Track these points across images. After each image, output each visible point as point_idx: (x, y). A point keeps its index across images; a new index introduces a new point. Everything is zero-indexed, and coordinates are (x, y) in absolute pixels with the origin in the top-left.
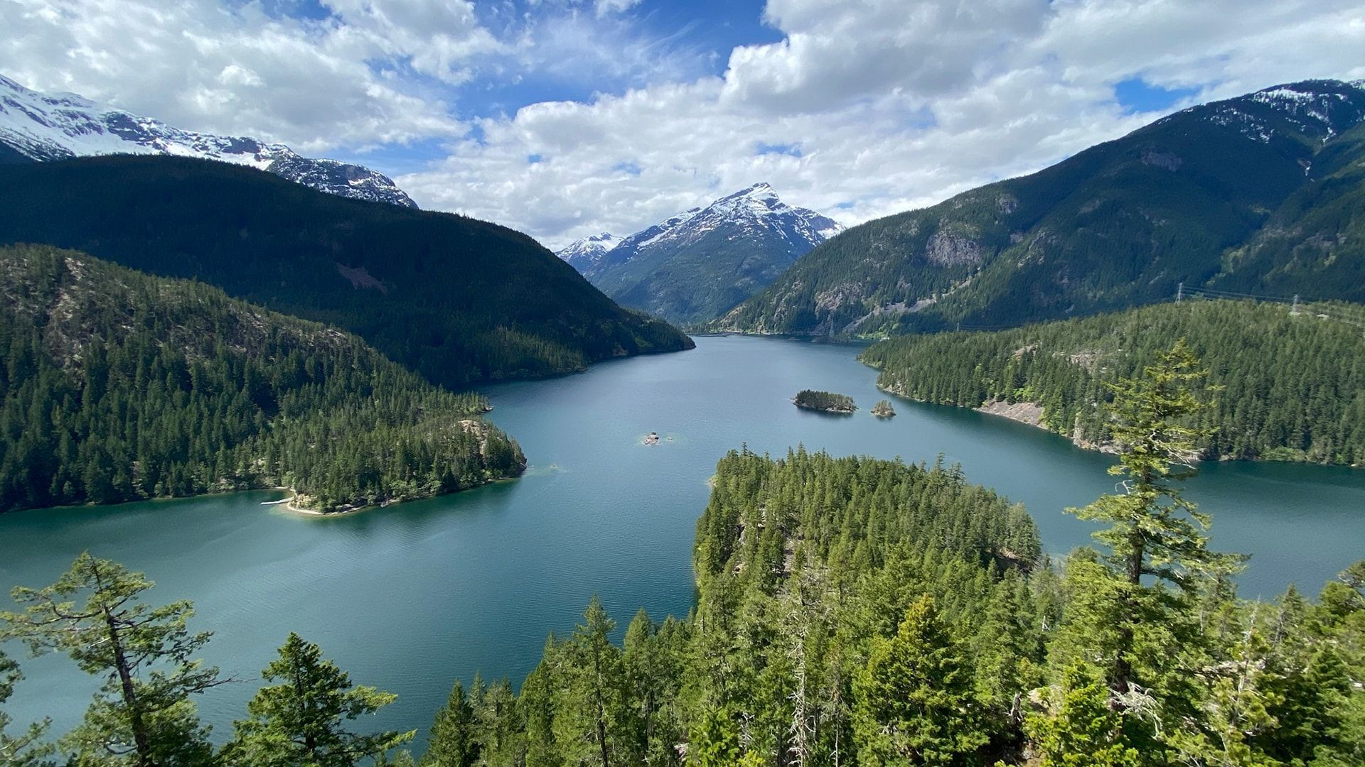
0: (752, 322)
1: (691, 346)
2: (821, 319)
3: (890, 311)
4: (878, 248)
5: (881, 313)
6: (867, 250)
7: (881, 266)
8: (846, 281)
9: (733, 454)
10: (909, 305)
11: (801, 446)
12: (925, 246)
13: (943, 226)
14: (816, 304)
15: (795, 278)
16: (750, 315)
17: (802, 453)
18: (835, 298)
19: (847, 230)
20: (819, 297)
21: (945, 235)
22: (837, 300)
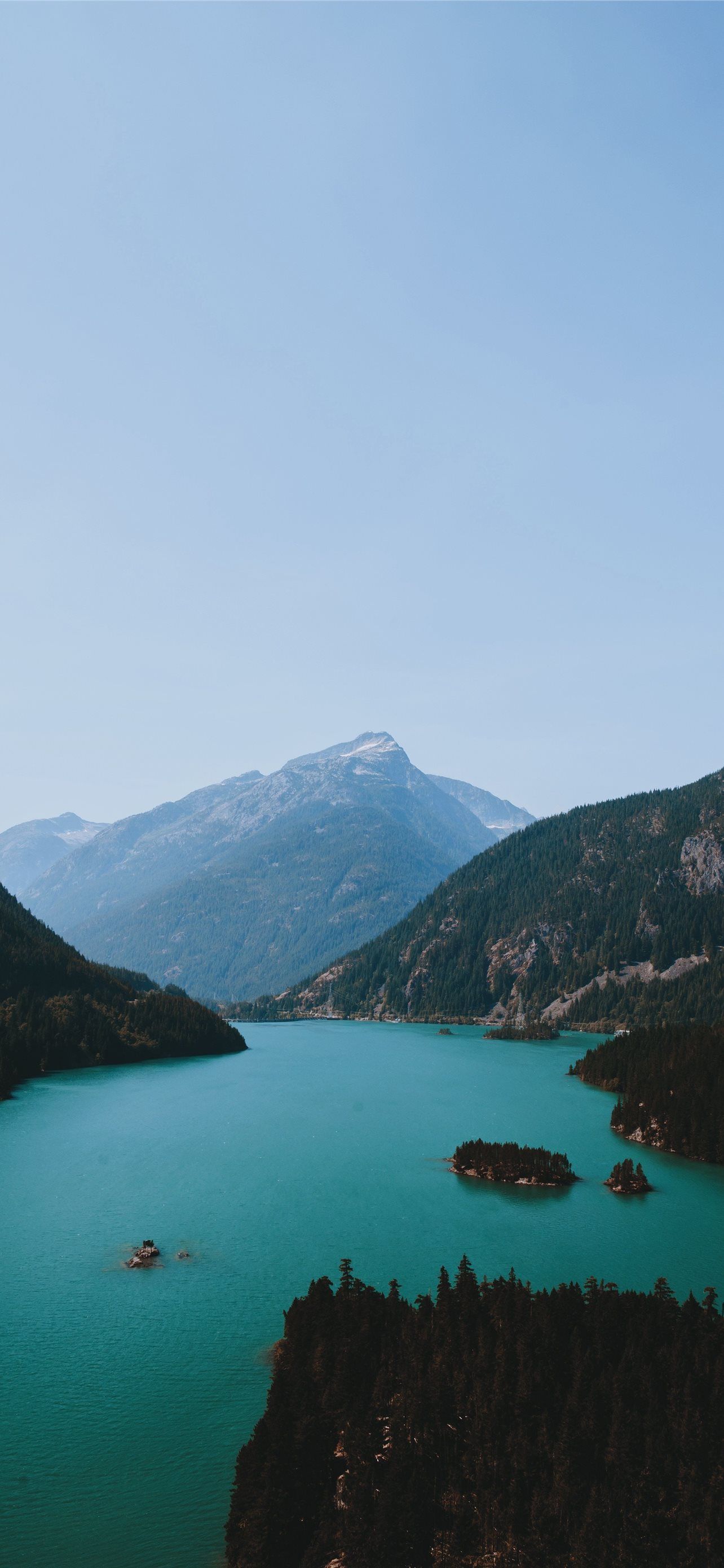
0: (363, 998)
1: (236, 1044)
2: (499, 992)
3: (628, 977)
4: (595, 857)
5: (609, 981)
6: (577, 860)
7: (605, 891)
8: (542, 919)
9: (321, 1286)
10: (661, 967)
11: (464, 1264)
12: (679, 856)
13: (707, 822)
14: (487, 963)
15: (445, 911)
16: (359, 983)
17: (466, 1275)
18: (522, 951)
19: (537, 823)
20: (494, 948)
21: (712, 837)
22: (528, 955)
